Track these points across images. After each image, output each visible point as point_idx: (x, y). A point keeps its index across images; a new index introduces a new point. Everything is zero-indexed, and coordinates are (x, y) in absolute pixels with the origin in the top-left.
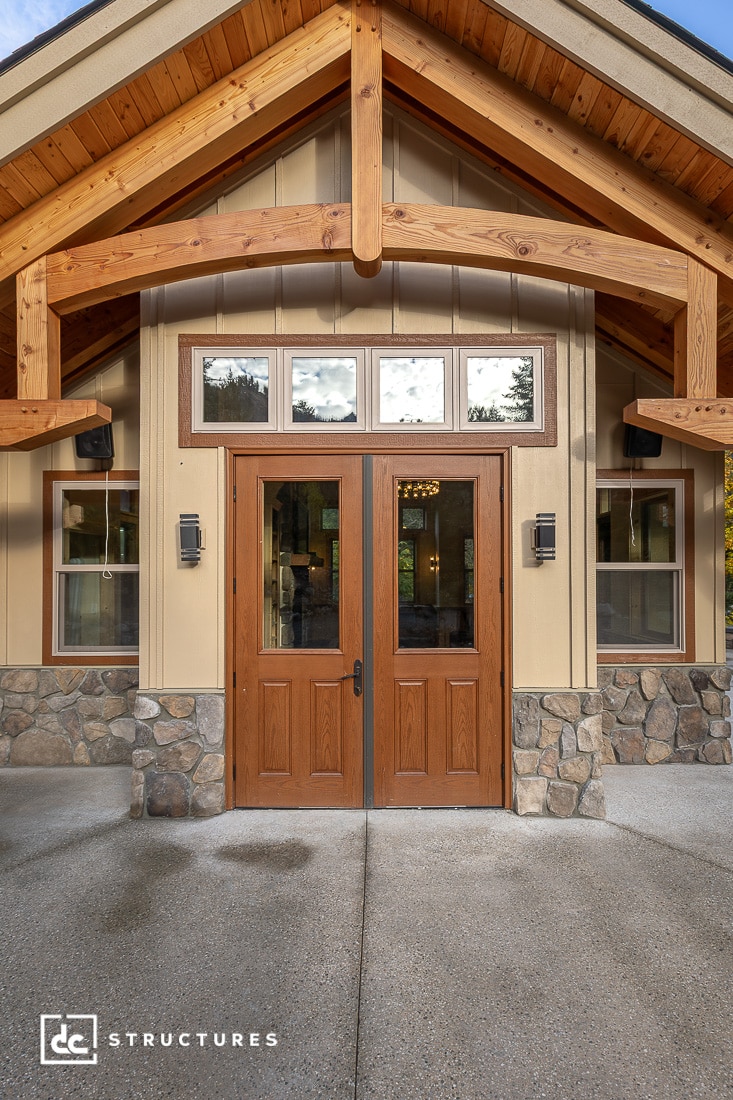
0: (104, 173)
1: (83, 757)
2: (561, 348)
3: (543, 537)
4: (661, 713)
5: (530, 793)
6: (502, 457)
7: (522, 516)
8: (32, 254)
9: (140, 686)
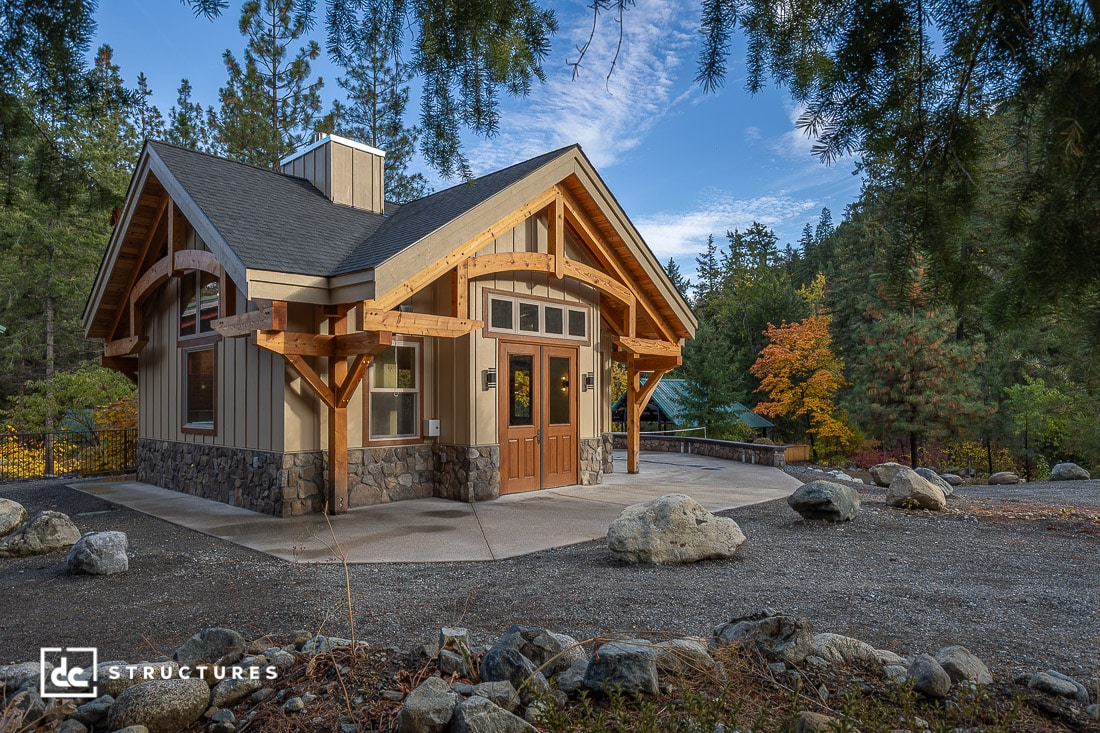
1: (386, 498)
2: (592, 308)
3: (589, 381)
5: (585, 477)
6: (578, 349)
7: (582, 372)
8: (465, 257)
9: (472, 443)
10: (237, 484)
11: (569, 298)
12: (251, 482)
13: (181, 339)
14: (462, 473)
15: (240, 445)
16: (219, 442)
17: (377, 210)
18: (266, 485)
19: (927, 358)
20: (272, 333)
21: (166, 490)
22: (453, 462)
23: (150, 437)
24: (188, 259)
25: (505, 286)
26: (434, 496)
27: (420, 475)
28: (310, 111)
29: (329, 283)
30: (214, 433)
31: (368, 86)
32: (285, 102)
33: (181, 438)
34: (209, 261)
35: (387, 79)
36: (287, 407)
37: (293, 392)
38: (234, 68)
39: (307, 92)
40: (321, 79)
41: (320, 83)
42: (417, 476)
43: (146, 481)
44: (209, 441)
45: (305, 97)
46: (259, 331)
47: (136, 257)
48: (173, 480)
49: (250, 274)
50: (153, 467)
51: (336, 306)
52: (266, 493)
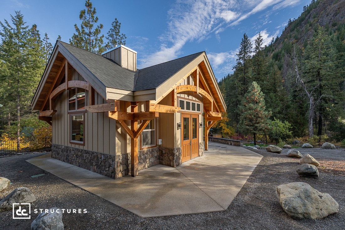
1: (147, 167)
3: (201, 125)
5: (200, 154)
6: (198, 115)
8: (176, 86)
9: (175, 148)
10: (94, 164)
11: (197, 100)
12: (101, 164)
13: (69, 111)
14: (171, 158)
15: (95, 150)
16: (85, 148)
17: (135, 70)
18: (108, 166)
19: (260, 115)
20: (113, 112)
21: (64, 162)
22: (167, 153)
23: (57, 143)
24: (73, 84)
25: (182, 96)
26: (160, 164)
27: (156, 157)
28: (100, 44)
29: (133, 94)
30: (84, 145)
31: (114, 40)
32: (93, 41)
33: (69, 145)
34: (83, 84)
35: (120, 38)
36: (116, 139)
37: (118, 133)
38: (77, 30)
39: (99, 38)
40: (103, 35)
41: (103, 36)
42: (155, 158)
43: (56, 158)
44: (81, 147)
45: (99, 40)
46: (109, 112)
47: (52, 83)
48: (66, 159)
49: (108, 90)
50: (58, 154)
51: (136, 102)
52: (107, 169)
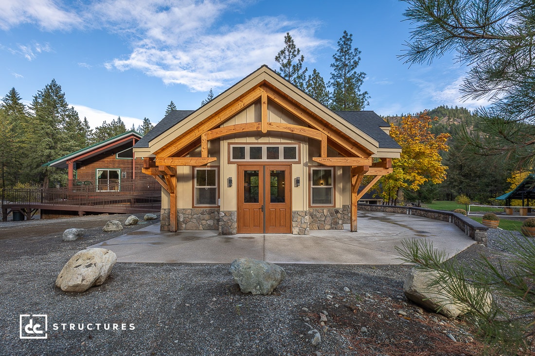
0: (217, 117)
1: (201, 228)
2: (301, 145)
3: (298, 181)
4: (328, 218)
5: (295, 230)
6: (290, 166)
7: (294, 177)
8: (204, 131)
9: (221, 209)
11: (283, 141)
25: (240, 140)
42: (216, 221)
